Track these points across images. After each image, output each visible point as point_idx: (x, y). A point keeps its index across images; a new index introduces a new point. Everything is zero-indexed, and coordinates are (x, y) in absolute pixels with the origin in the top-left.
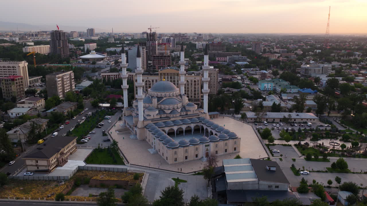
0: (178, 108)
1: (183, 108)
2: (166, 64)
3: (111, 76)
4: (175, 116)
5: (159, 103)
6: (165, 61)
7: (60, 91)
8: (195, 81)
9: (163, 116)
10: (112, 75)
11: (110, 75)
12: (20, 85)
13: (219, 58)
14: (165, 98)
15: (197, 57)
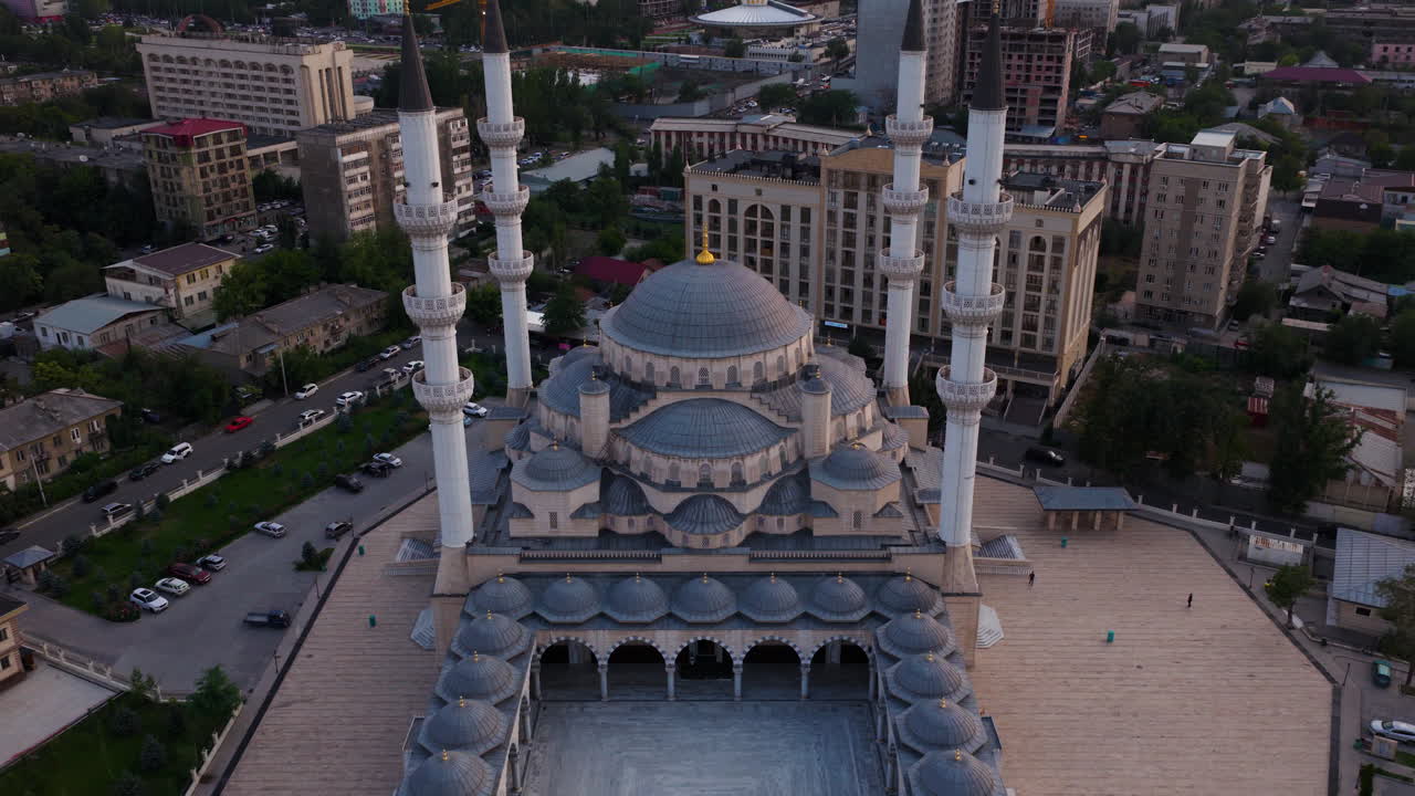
0: (739, 485)
1: (791, 484)
2: (1038, 78)
3: (695, 140)
4: (696, 542)
5: (625, 424)
6: (1035, 63)
7: (356, 215)
8: (1037, 243)
9: (622, 526)
10: (700, 134)
11: (689, 134)
12: (222, 168)
13: (1392, 47)
14: (664, 399)
15: (1261, 38)
